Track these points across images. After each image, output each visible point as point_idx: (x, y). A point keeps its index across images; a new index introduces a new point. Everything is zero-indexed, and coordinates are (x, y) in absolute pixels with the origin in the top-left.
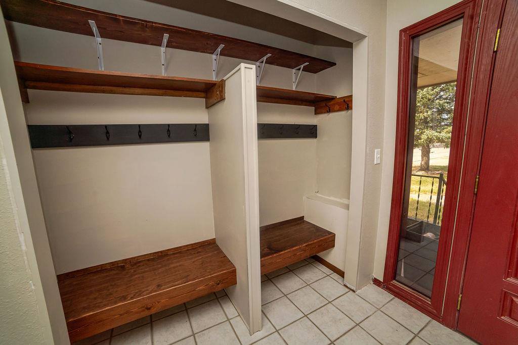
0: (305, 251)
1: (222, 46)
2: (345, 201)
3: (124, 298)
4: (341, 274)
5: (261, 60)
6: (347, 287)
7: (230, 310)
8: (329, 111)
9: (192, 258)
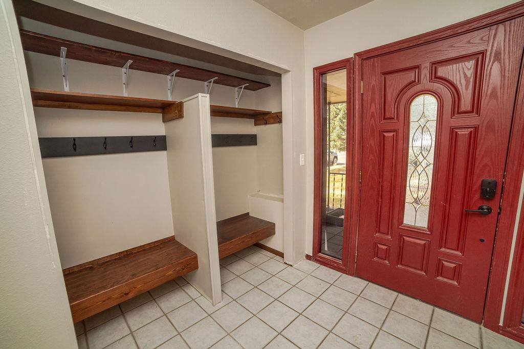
0: (251, 238)
1: (178, 71)
2: (280, 196)
3: (104, 288)
4: (281, 255)
5: (210, 81)
6: (286, 263)
7: (191, 291)
8: (266, 124)
9: (157, 253)
